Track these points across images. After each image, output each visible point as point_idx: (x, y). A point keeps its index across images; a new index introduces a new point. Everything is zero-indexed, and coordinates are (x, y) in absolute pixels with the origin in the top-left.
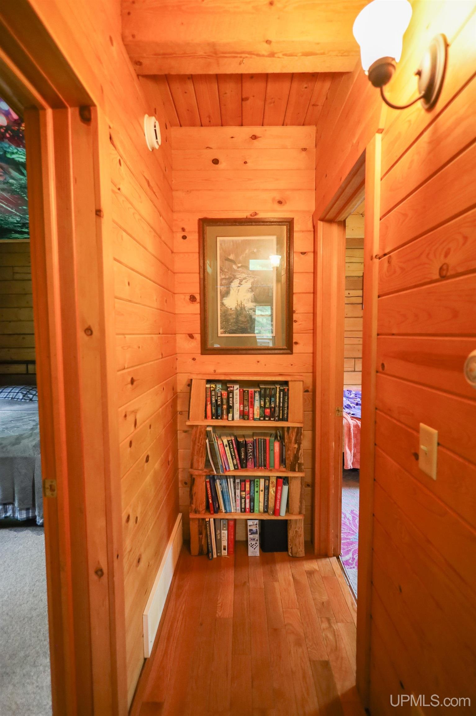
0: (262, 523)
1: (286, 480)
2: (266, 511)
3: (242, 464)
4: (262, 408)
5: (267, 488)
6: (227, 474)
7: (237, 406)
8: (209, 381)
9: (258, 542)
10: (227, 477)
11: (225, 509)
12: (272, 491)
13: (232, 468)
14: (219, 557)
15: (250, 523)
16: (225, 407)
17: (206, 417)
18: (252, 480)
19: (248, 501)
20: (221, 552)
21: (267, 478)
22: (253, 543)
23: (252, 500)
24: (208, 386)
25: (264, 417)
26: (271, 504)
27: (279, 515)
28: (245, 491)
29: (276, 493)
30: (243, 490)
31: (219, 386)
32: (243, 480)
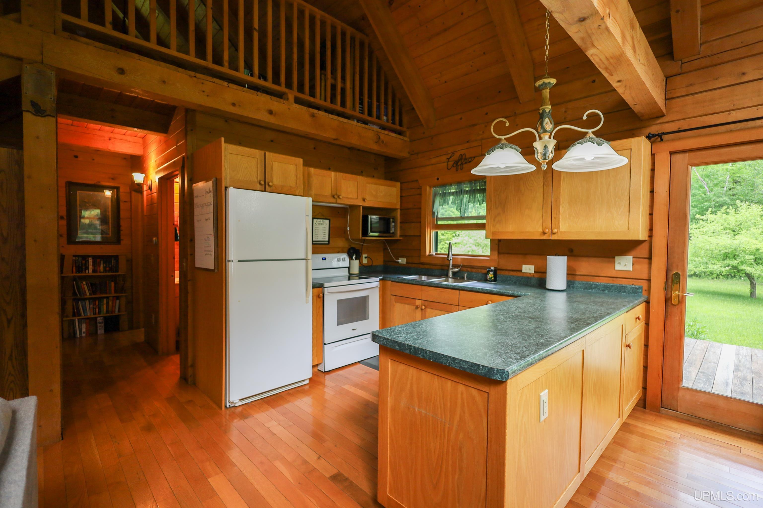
0: (105, 317)
1: (118, 298)
2: (107, 311)
3: (94, 292)
4: (105, 268)
5: (108, 303)
6: (85, 297)
7: (91, 267)
8: (75, 256)
9: (103, 328)
10: (85, 299)
11: (84, 314)
12: (110, 303)
13: (88, 294)
14: (81, 337)
15: (98, 319)
16: (84, 267)
17: (72, 272)
18: (100, 299)
19: (97, 309)
20: (82, 335)
21: (107, 298)
22: (101, 328)
23: (100, 309)
24: (74, 258)
25: (105, 271)
26: (110, 309)
27: (115, 313)
28: (95, 305)
29: (113, 304)
30: (94, 304)
31: (80, 259)
32: (94, 299)
